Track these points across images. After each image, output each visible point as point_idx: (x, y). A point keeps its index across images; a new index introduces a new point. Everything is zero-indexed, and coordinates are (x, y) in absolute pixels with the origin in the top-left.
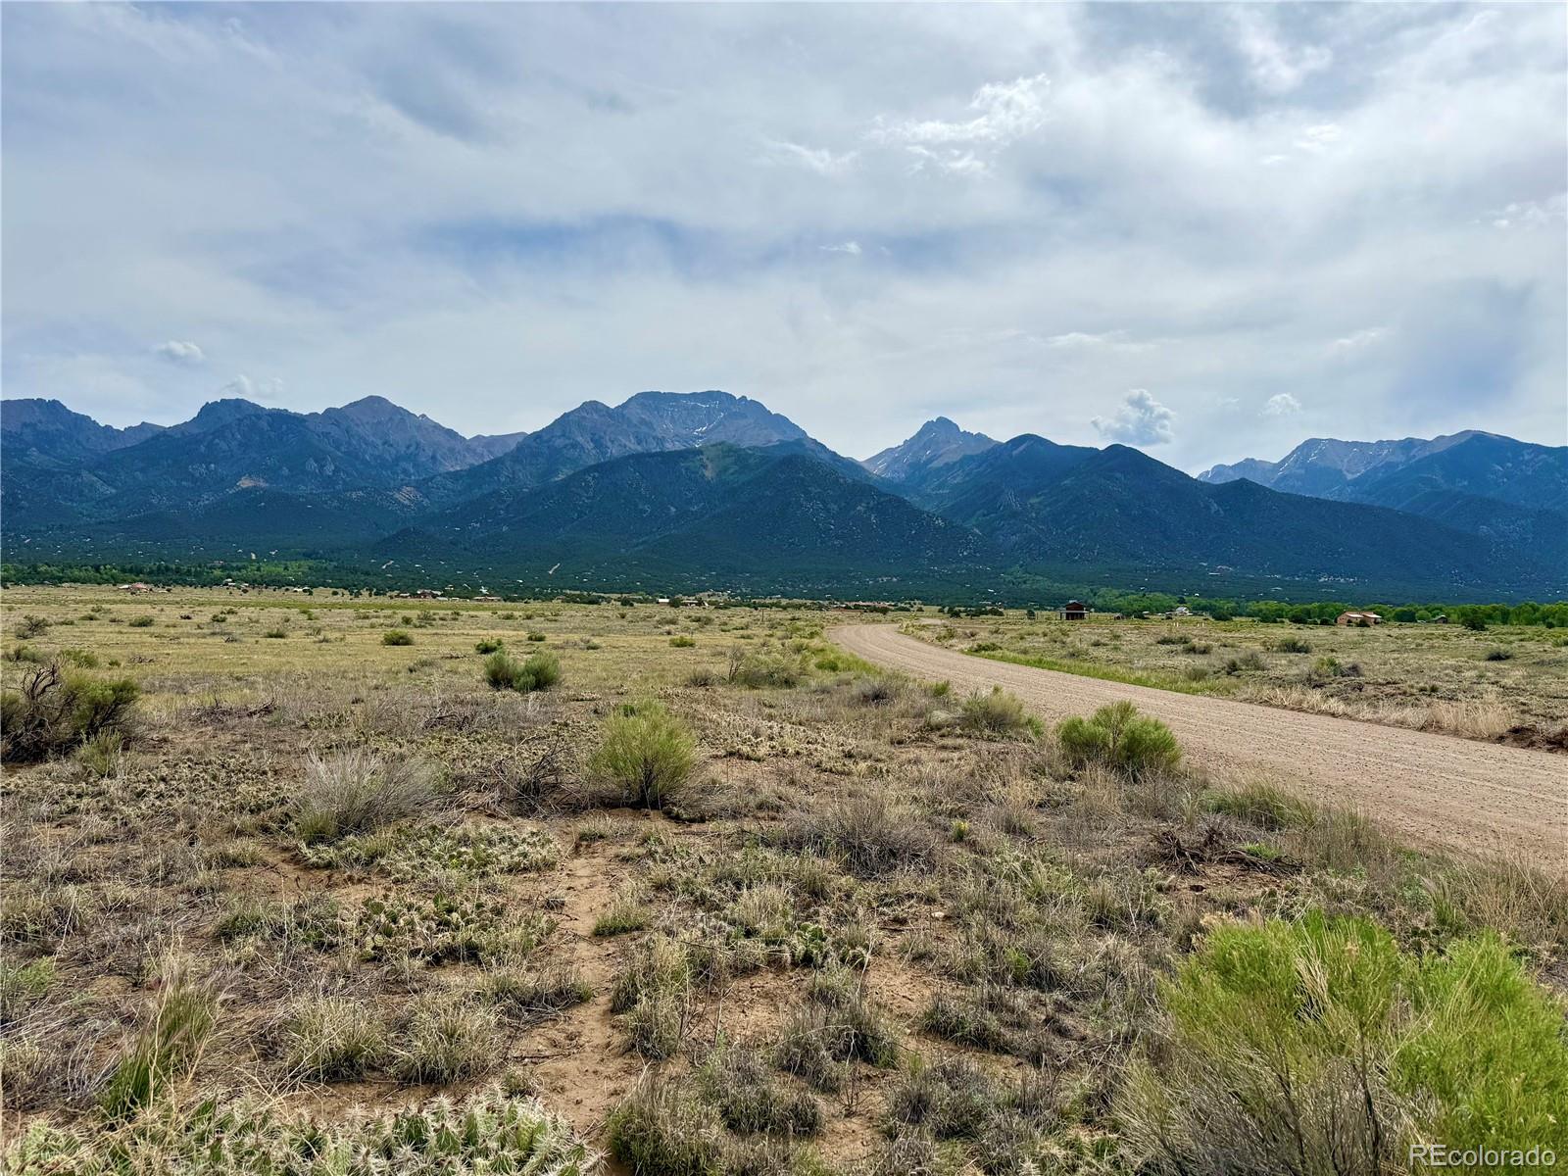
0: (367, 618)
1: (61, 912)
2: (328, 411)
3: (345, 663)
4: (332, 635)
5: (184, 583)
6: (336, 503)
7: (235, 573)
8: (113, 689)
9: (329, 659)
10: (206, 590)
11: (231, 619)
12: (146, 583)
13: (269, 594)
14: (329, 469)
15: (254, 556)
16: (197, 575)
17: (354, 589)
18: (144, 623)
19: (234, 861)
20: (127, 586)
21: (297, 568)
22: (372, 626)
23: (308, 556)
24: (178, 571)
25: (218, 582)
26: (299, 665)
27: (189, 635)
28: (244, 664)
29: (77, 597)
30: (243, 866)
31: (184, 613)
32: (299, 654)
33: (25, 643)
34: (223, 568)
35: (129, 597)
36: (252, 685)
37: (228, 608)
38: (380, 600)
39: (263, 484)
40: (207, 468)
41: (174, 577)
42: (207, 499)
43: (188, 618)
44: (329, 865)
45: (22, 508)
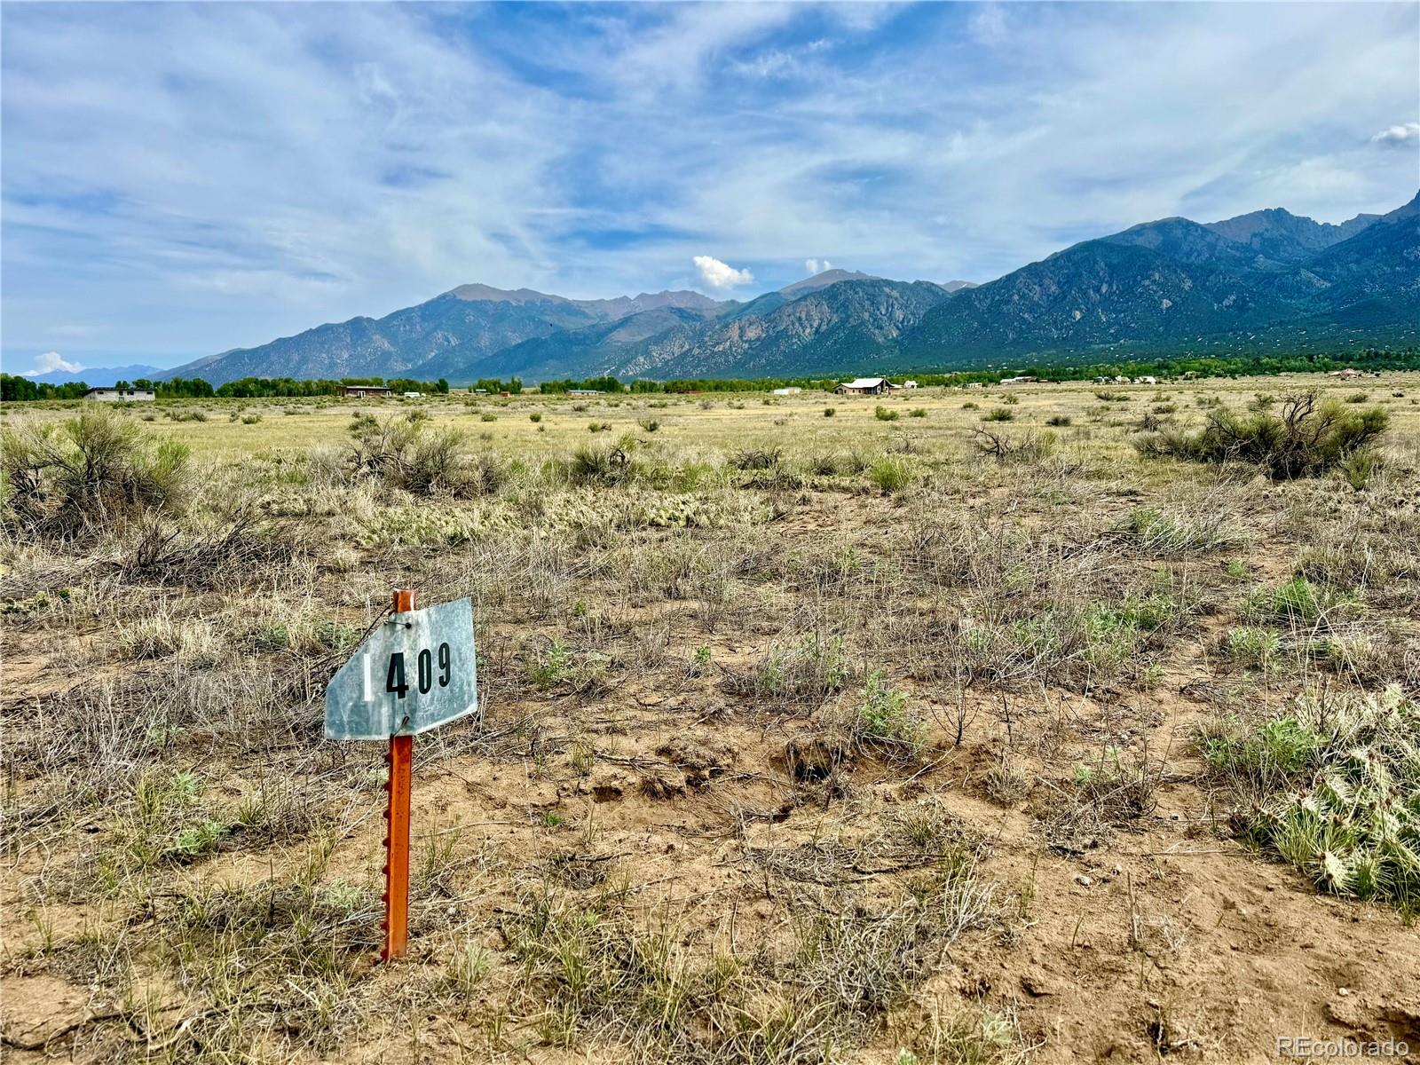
5: (1394, 368)
8: (1364, 419)
12: (1356, 369)
16: (1407, 359)
18: (1358, 400)
20: (1337, 373)
24: (1387, 357)
31: (1396, 392)
35: (1339, 382)
41: (1383, 363)
43: (1401, 396)
45: (1249, 309)
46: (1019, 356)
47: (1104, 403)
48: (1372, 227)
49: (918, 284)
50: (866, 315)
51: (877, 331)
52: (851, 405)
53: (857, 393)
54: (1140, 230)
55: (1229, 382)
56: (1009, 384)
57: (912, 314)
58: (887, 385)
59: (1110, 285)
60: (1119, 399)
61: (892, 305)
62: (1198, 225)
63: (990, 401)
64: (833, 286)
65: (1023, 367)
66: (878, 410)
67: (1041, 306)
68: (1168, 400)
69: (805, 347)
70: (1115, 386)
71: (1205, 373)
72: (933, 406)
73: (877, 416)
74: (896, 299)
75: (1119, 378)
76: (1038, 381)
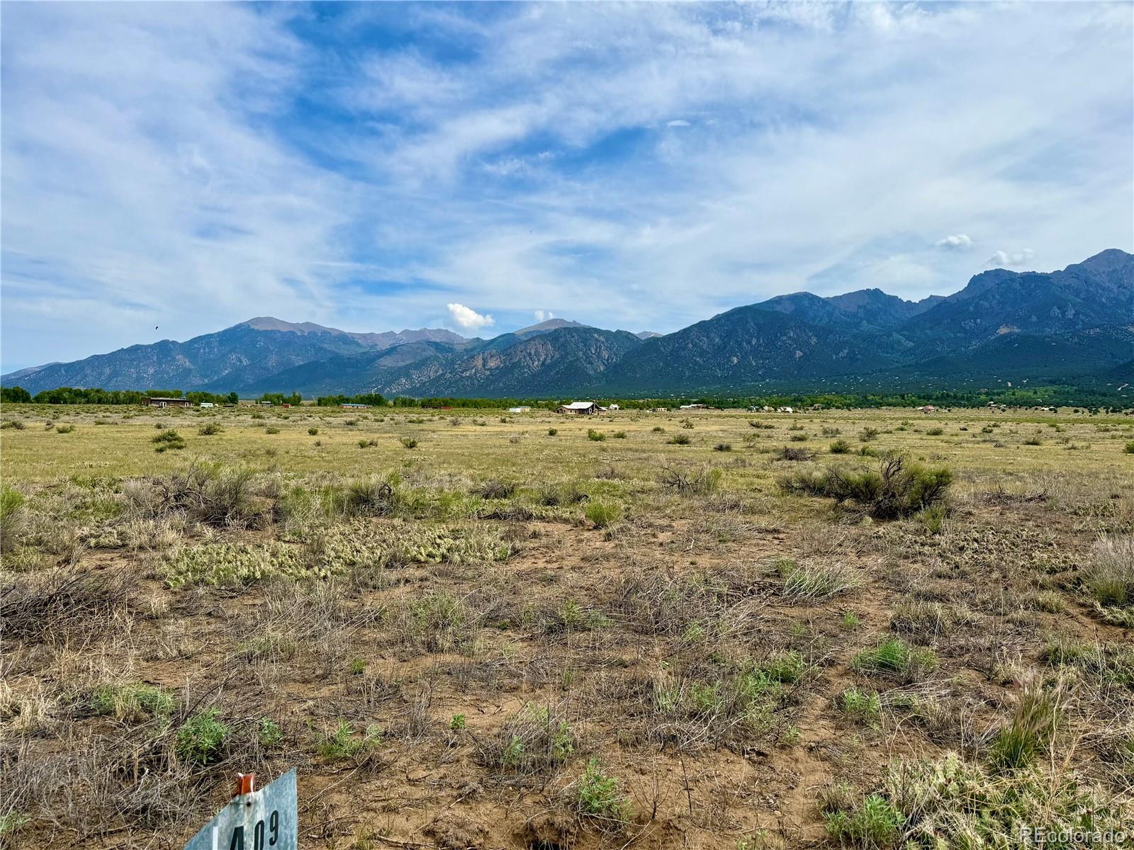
0: (1108, 430)
1: (932, 619)
2: (1069, 267)
3: (1094, 466)
4: (1079, 444)
5: (960, 406)
6: (1076, 340)
7: (996, 397)
9: (1079, 463)
10: (975, 410)
11: (996, 430)
12: (934, 406)
13: (1022, 412)
14: (1070, 314)
15: (1010, 384)
16: (969, 399)
17: (1093, 407)
18: (937, 433)
19: (1044, 607)
20: (921, 408)
21: (1044, 392)
22: (1113, 437)
23: (1052, 383)
24: (955, 397)
25: (983, 404)
26: (1056, 466)
27: (967, 442)
28: (1011, 463)
29: (890, 417)
30: (1051, 612)
31: (962, 426)
32: (1052, 456)
33: (866, 444)
34: (987, 394)
35: (924, 415)
36: (1021, 479)
37: (993, 423)
38: (1116, 416)
39: (1017, 330)
40: (975, 322)
41: (953, 401)
42: (975, 345)
43: (965, 430)
44: (1122, 624)
45: (858, 360)
46: (693, 388)
47: (755, 431)
48: (939, 305)
49: (619, 332)
50: (581, 354)
51: (588, 366)
52: (569, 425)
53: (573, 413)
54: (779, 300)
55: (845, 413)
56: (686, 409)
57: (615, 354)
58: (597, 407)
59: (758, 340)
60: (766, 427)
61: (600, 348)
62: (820, 298)
63: (672, 424)
64: (556, 330)
65: (697, 397)
66: (590, 432)
67: (708, 353)
68: (801, 429)
69: (534, 375)
70: (763, 413)
71: (828, 406)
72: (632, 428)
73: (590, 437)
74: (603, 343)
75: (766, 408)
76: (707, 408)
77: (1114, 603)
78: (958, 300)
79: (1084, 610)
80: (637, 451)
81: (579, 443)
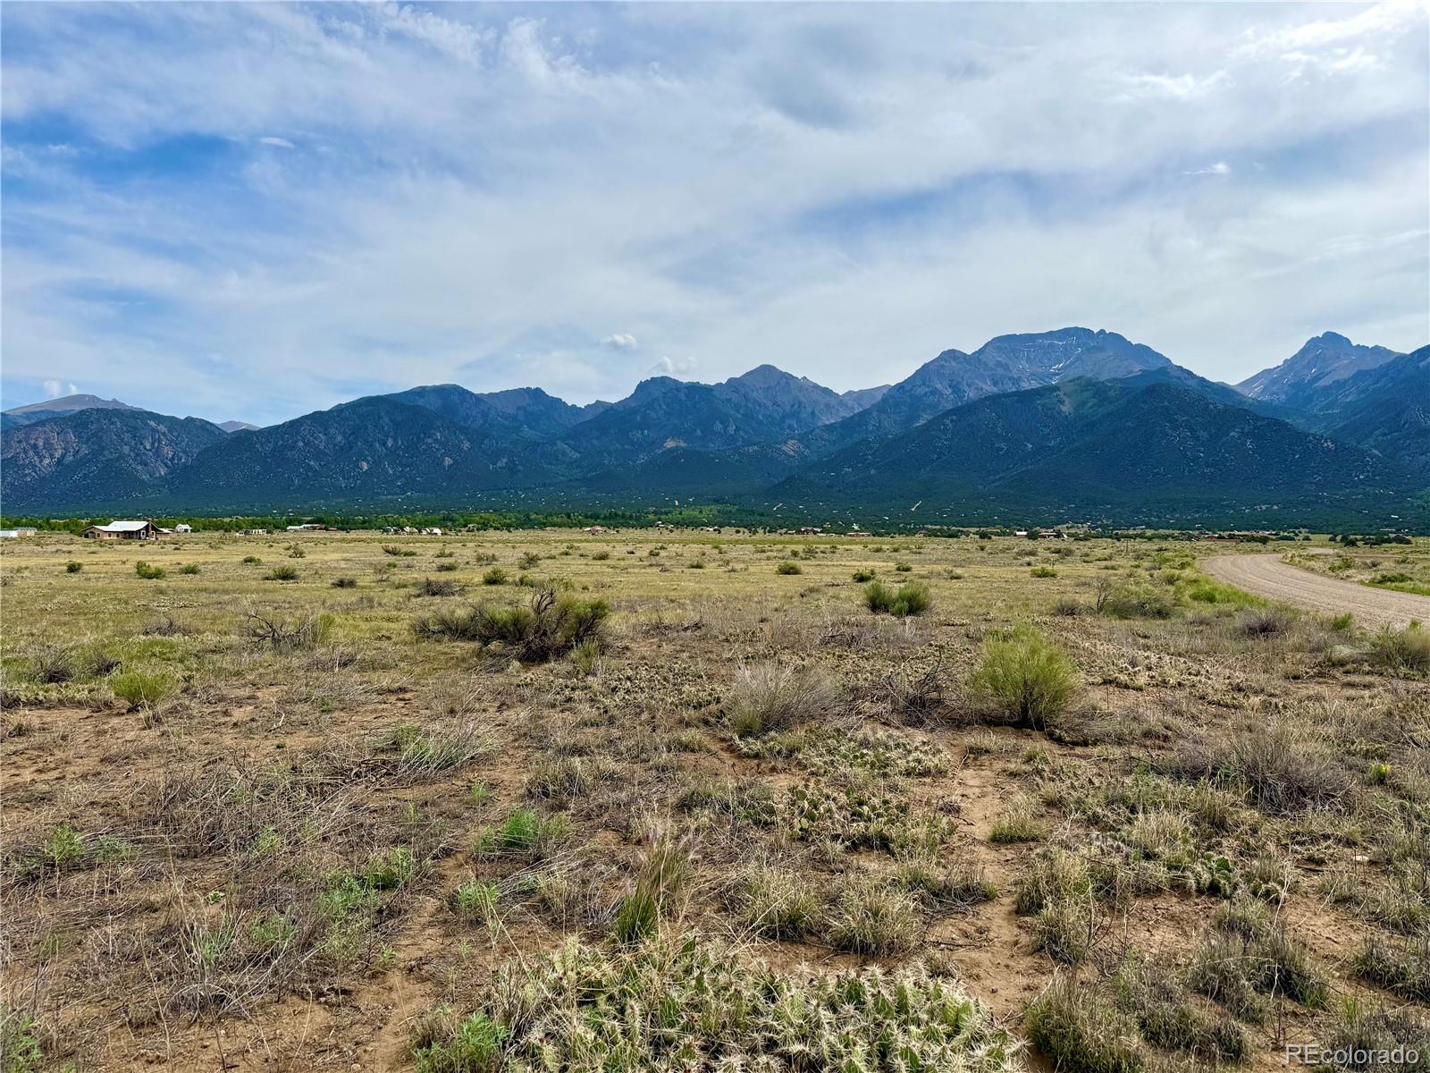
0: (763, 551)
1: (571, 777)
2: (730, 380)
3: (750, 589)
4: (738, 566)
5: (628, 526)
6: (737, 457)
7: (663, 517)
8: (592, 608)
9: (737, 586)
10: (644, 530)
11: (663, 553)
12: (602, 526)
13: (689, 533)
14: (731, 429)
15: (677, 504)
16: (638, 519)
17: (752, 528)
18: (603, 557)
19: (686, 747)
20: (588, 529)
21: (709, 511)
22: (768, 559)
23: (717, 501)
24: (623, 516)
25: (651, 524)
26: (716, 591)
27: (634, 567)
28: (675, 589)
29: (557, 538)
30: (693, 751)
31: (630, 549)
32: (713, 581)
33: (525, 572)
34: (655, 513)
35: (591, 537)
36: (682, 606)
37: (660, 545)
38: (773, 536)
39: (682, 444)
40: (642, 434)
41: (621, 521)
42: (642, 458)
43: (633, 553)
44: (757, 756)
45: (519, 471)
46: (306, 502)
47: (392, 559)
48: (606, 412)
49: (190, 420)
50: (126, 449)
51: (140, 467)
52: (105, 556)
53: (114, 537)
54: (421, 392)
55: (505, 535)
56: (296, 531)
57: (184, 451)
58: (153, 528)
59: (395, 440)
60: (406, 554)
61: (159, 441)
62: (473, 394)
63: (271, 551)
64: (82, 412)
65: (310, 514)
66: (140, 566)
67: (327, 455)
68: (451, 555)
69: (43, 479)
70: (403, 536)
71: (484, 526)
72: (210, 558)
73: (138, 573)
74: (164, 434)
75: (407, 529)
76: (326, 529)
77: (750, 734)
78: (624, 408)
79: (724, 745)
80: (215, 592)
81: (119, 583)
